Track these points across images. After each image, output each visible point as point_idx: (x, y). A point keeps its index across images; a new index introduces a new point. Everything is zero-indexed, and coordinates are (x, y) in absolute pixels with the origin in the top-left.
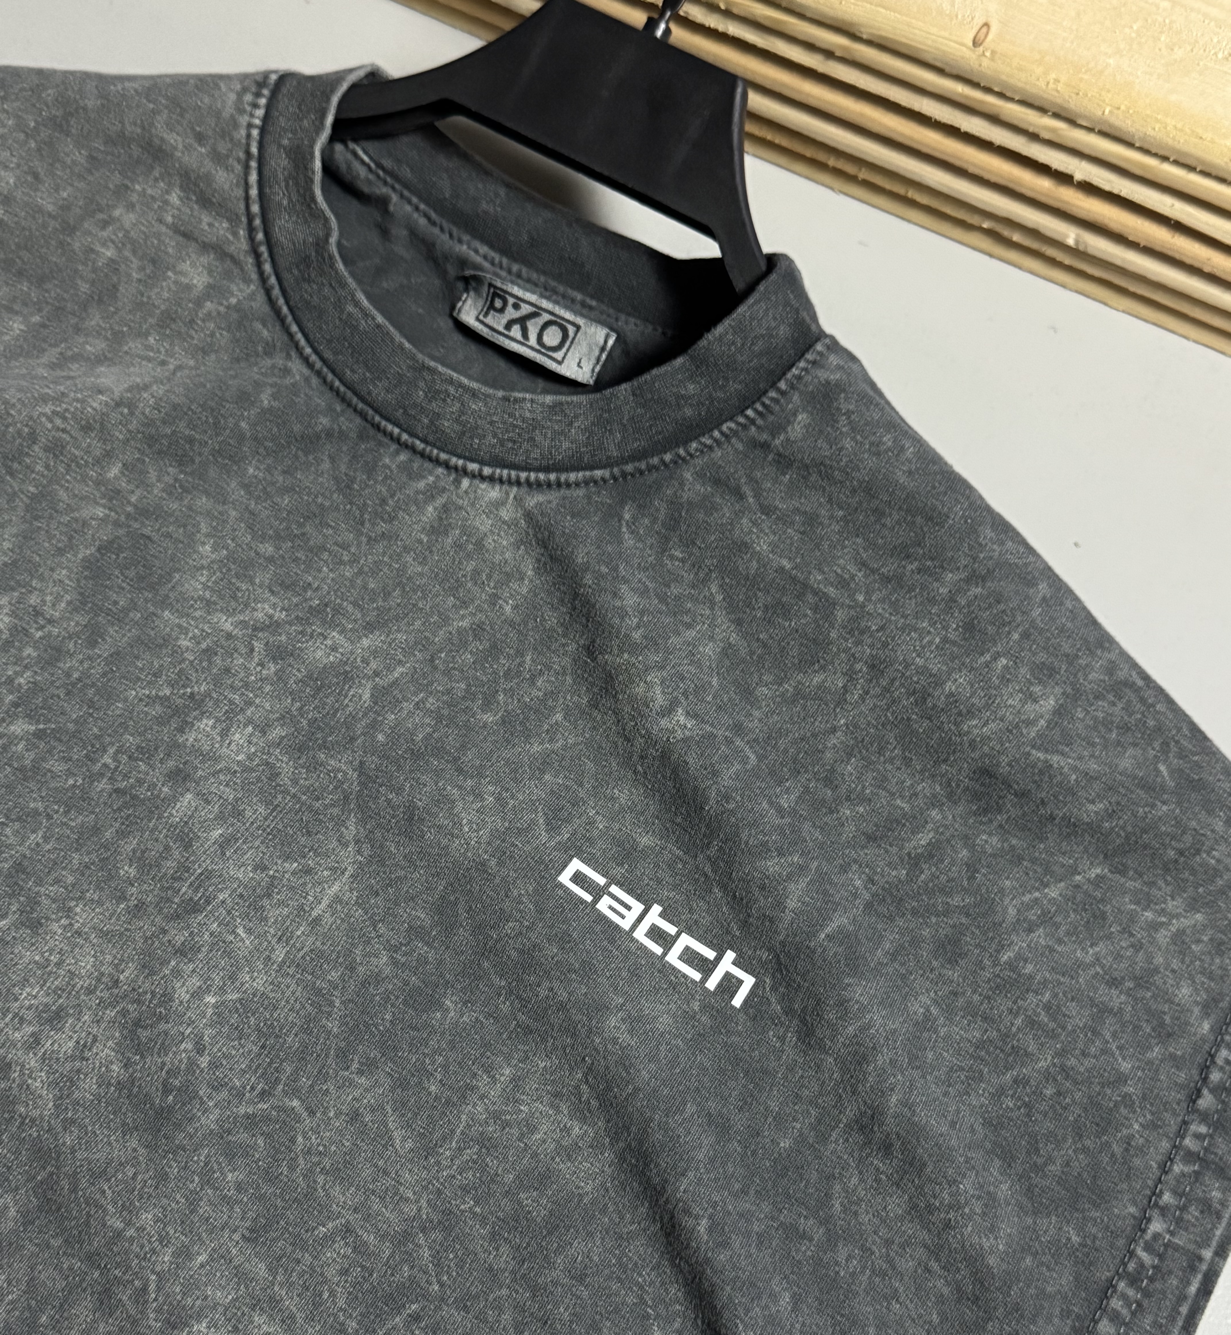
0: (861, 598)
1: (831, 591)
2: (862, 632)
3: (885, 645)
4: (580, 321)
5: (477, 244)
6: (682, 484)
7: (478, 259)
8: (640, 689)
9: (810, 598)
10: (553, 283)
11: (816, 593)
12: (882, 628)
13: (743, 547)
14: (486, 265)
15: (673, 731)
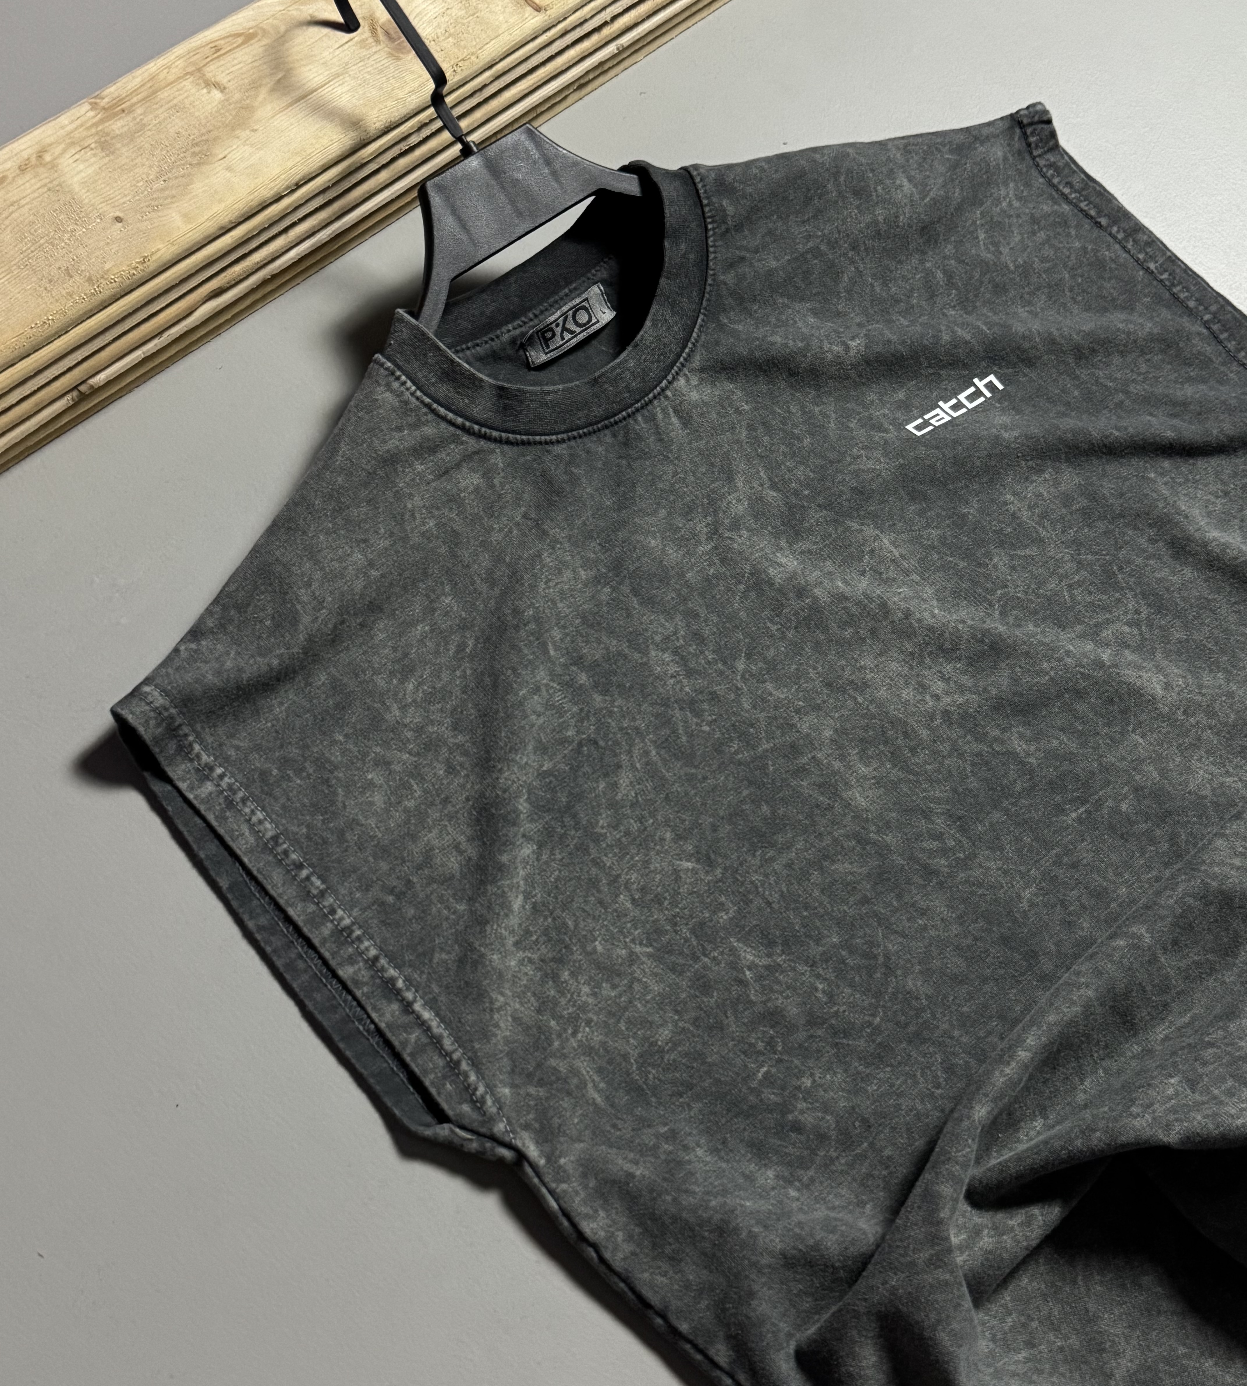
0: (820, 233)
1: (810, 244)
2: (837, 242)
3: (848, 235)
4: (584, 296)
5: (504, 329)
6: (725, 283)
7: (517, 332)
8: (830, 356)
9: (809, 256)
10: (551, 300)
11: (807, 252)
12: (839, 232)
13: (770, 273)
14: (523, 329)
15: (859, 351)
